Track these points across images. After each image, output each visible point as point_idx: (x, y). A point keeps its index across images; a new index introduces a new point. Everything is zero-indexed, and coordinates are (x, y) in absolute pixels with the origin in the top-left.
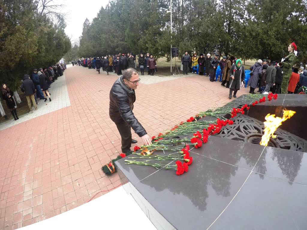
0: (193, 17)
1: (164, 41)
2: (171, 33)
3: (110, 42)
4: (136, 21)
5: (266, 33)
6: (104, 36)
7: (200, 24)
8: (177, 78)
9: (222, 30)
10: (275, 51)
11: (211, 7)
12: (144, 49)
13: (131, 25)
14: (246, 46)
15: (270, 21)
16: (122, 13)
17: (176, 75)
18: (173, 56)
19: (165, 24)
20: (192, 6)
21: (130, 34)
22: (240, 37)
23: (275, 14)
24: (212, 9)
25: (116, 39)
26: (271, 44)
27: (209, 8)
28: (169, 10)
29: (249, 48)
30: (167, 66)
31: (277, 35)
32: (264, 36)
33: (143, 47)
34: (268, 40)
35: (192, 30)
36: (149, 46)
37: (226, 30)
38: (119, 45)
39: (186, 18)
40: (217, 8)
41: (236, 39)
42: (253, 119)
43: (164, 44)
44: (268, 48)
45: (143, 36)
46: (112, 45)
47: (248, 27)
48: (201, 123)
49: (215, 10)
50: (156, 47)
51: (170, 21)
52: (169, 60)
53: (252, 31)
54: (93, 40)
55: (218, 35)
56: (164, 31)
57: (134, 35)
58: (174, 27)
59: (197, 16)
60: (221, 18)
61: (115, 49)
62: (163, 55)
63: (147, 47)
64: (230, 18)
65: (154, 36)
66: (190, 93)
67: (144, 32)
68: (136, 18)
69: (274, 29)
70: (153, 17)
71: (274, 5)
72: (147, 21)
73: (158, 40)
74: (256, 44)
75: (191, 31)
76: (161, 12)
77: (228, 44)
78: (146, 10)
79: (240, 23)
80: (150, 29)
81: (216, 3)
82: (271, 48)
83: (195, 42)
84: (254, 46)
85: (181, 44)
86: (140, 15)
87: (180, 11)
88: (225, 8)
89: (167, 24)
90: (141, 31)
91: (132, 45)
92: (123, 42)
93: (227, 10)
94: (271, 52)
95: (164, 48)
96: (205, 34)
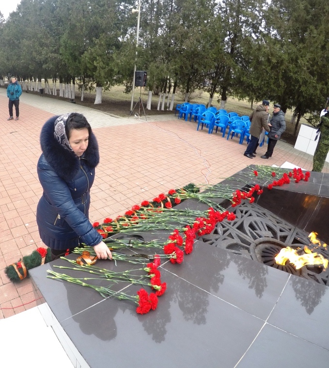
0: (174, 23)
1: (124, 59)
2: (137, 46)
3: (34, 54)
4: (80, 21)
5: (294, 60)
6: (26, 42)
7: (185, 36)
8: (140, 122)
9: (221, 49)
10: (307, 93)
11: (206, 9)
12: (89, 69)
13: (72, 27)
14: (258, 80)
15: (302, 40)
16: (57, 7)
17: (139, 117)
18: (137, 85)
19: (127, 30)
20: (173, 4)
21: (68, 42)
22: (250, 63)
23: (311, 30)
24: (207, 12)
25: (45, 48)
26: (301, 81)
27: (202, 9)
28: (135, 8)
29: (263, 83)
30: (125, 99)
31: (312, 66)
32: (291, 66)
33: (88, 65)
34: (296, 73)
35: (172, 45)
36: (98, 65)
37: (227, 49)
38: (49, 59)
39: (162, 23)
40: (216, 11)
41: (243, 65)
42: (266, 211)
43: (123, 63)
44: (294, 86)
45: (89, 48)
46: (38, 58)
47: (265, 48)
48: (181, 213)
49: (213, 15)
50: (110, 68)
51: (136, 26)
52: (128, 90)
53: (272, 55)
54: (8, 47)
55: (215, 56)
56: (125, 42)
57: (75, 45)
58: (141, 36)
59: (181, 22)
60: (220, 28)
61: (42, 65)
62: (119, 81)
63: (94, 66)
64: (237, 30)
65: (108, 49)
66: (161, 149)
67: (92, 41)
68: (80, 16)
69: (308, 56)
70: (108, 18)
71: (312, 15)
72: (97, 23)
73: (114, 56)
74: (276, 77)
75: (169, 46)
76: (122, 10)
77: (229, 73)
78: (97, 6)
79: (252, 39)
80: (102, 37)
81: (214, 3)
82: (300, 86)
83: (175, 65)
84: (272, 81)
85: (152, 66)
86: (88, 12)
87: (154, 11)
88: (228, 11)
89: (130, 31)
90: (86, 40)
91: (70, 61)
92: (56, 55)
93: (232, 16)
94: (300, 94)
95: (123, 70)
96: (193, 52)
